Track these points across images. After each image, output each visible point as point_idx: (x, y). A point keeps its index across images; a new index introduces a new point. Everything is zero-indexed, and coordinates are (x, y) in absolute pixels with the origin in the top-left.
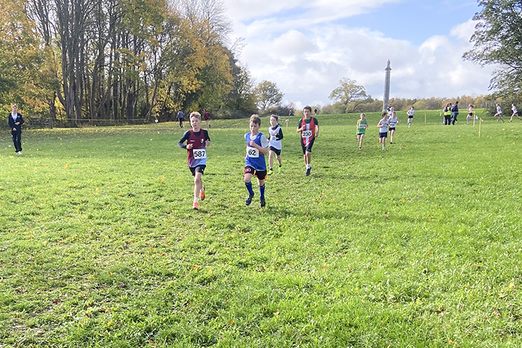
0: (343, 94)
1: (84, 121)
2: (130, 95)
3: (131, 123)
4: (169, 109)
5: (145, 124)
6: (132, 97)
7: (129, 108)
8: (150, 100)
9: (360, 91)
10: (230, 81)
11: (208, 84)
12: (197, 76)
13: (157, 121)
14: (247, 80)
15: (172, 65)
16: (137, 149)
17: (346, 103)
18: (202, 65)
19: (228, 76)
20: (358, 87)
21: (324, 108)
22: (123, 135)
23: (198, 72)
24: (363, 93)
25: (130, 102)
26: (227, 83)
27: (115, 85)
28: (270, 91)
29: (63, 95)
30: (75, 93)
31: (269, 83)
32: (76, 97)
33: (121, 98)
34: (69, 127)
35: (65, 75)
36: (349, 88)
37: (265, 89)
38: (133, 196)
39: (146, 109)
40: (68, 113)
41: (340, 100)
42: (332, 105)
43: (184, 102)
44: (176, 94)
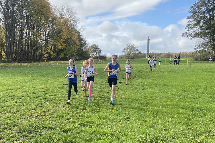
0: (128, 50)
1: (14, 61)
2: (34, 50)
3: (34, 62)
4: (51, 56)
5: (40, 62)
6: (35, 51)
7: (34, 55)
8: (43, 52)
9: (136, 49)
10: (78, 44)
11: (69, 45)
12: (63, 42)
13: (46, 61)
14: (86, 44)
15: (52, 37)
16: (37, 73)
17: (130, 54)
18: (66, 37)
19: (77, 42)
20: (135, 48)
21: (120, 56)
22: (31, 67)
23: (64, 40)
24: (137, 50)
25: (34, 53)
26: (77, 45)
27: (28, 45)
28: (95, 48)
29: (5, 49)
30: (10, 48)
31: (95, 45)
32: (11, 50)
33: (30, 51)
34: (7, 63)
35: (7, 41)
36: (131, 48)
37: (93, 48)
38: (35, 93)
39: (41, 55)
40: (7, 57)
41: (127, 53)
42: (123, 55)
43: (58, 53)
44: (54, 49)
